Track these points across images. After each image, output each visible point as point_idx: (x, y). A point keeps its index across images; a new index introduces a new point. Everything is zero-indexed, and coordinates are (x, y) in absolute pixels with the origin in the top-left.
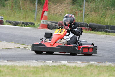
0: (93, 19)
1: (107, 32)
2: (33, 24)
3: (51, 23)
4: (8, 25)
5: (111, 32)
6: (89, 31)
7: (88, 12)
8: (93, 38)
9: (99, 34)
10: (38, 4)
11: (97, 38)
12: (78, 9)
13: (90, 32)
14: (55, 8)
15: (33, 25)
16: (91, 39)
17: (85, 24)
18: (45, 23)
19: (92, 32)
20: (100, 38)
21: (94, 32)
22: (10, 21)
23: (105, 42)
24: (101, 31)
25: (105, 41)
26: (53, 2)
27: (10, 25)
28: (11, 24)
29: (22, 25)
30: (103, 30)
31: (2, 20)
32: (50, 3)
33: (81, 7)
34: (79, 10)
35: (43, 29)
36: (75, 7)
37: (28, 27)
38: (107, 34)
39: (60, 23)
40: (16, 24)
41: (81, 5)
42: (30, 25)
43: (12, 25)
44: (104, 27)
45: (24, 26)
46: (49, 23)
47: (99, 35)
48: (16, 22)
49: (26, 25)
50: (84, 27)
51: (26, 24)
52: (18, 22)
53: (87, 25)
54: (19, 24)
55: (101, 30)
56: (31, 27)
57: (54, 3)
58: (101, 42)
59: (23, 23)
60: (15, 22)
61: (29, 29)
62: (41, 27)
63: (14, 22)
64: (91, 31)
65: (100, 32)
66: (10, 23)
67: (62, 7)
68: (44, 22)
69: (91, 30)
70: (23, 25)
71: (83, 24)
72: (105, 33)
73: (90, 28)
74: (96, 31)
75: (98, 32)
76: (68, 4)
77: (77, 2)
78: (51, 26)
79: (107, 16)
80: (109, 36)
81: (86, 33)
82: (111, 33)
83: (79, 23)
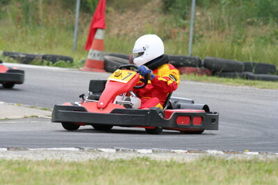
0: (214, 46)
1: (248, 78)
2: (68, 61)
3: (112, 57)
4: (8, 61)
5: (259, 79)
6: (205, 76)
7: (201, 29)
8: (215, 93)
9: (229, 83)
10: (80, 11)
11: (225, 94)
12: (179, 24)
13: (207, 80)
14: (122, 21)
16: (209, 96)
17: (195, 59)
18: (97, 58)
19: (211, 78)
20: (230, 94)
21: (215, 78)
22: (13, 53)
23: (242, 102)
24: (234, 77)
25: (244, 100)
26: (117, 8)
27: (12, 62)
28: (15, 61)
29: (43, 62)
30: (237, 74)
32: (110, 9)
33: (184, 18)
34: (180, 26)
35: (92, 71)
36: (170, 17)
37: (57, 66)
38: (247, 84)
40: (28, 60)
41: (185, 13)
42: (60, 61)
43: (18, 63)
44: (241, 66)
45: (48, 65)
46: (107, 57)
47: (229, 85)
48: (27, 55)
49: (51, 63)
50: (191, 68)
51: (52, 60)
53: (200, 61)
54: (35, 60)
55: (232, 74)
56: (63, 67)
57: (120, 9)
58: (233, 101)
59: (44, 57)
60: (24, 56)
61: (58, 72)
62: (88, 67)
63: (22, 56)
64: (208, 75)
65: (231, 80)
66: (14, 57)
67: (138, 19)
69: (209, 73)
70: (46, 62)
71: (190, 59)
72: (242, 81)
73: (207, 70)
74: (220, 76)
75: (225, 79)
76: (153, 12)
77: (174, 8)
78: (112, 64)
79: (248, 39)
80: (253, 87)
81: (196, 81)
82: (257, 82)
83: (181, 57)
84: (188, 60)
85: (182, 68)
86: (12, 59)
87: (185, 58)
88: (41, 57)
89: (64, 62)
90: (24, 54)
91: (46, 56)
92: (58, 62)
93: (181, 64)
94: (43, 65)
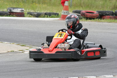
4: (30, 17)
6: (113, 20)
15: (57, 15)
17: (110, 12)
18: (66, 14)
22: (31, 13)
27: (31, 17)
29: (45, 16)
31: (23, 12)
39: (82, 13)
40: (38, 15)
42: (53, 15)
43: (33, 17)
45: (47, 17)
48: (38, 13)
49: (49, 16)
52: (40, 13)
53: (113, 12)
54: (41, 15)
59: (46, 14)
60: (36, 14)
63: (35, 14)
66: (32, 15)
68: (64, 13)
70: (46, 16)
71: (108, 12)
83: (104, 11)
84: (107, 13)
85: (105, 16)
86: (31, 15)
87: (106, 12)
88: (44, 14)
89: (54, 15)
90: (36, 13)
91: (46, 13)
92: (52, 16)
93: (104, 14)
94: (45, 17)
